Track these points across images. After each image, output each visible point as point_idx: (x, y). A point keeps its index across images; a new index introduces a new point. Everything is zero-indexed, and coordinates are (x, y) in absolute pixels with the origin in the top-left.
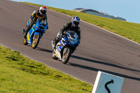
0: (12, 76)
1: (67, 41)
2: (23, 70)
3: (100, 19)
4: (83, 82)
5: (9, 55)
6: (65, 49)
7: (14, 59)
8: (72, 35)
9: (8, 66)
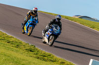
1: (52, 31)
2: (38, 58)
5: (28, 48)
6: (51, 37)
7: (31, 51)
8: (56, 27)
9: (27, 56)
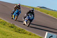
0: (11, 34)
1: (29, 18)
2: (16, 31)
3: (47, 11)
4: (40, 36)
5: (10, 26)
6: (28, 21)
7: (12, 27)
9: (9, 30)
